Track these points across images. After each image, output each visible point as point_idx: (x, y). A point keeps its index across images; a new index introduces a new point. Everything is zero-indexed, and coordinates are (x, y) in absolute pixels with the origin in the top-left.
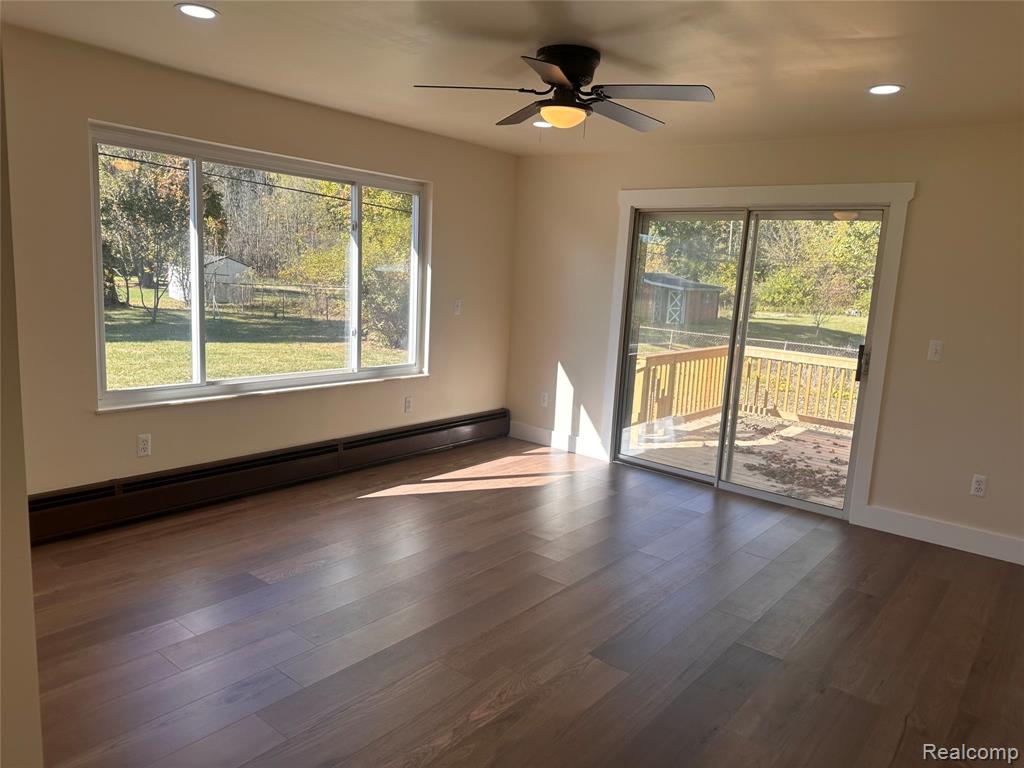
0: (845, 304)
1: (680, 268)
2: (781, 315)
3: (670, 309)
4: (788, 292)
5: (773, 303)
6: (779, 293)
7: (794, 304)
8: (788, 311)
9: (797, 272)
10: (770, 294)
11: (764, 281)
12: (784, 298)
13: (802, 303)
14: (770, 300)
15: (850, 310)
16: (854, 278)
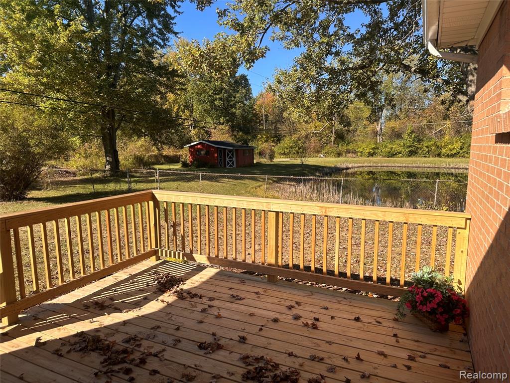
0: (318, 152)
1: (239, 138)
2: (288, 159)
3: (227, 159)
4: (291, 147)
5: (284, 154)
6: (287, 149)
7: (294, 153)
8: (292, 157)
9: (295, 137)
10: (283, 149)
11: (280, 143)
12: (289, 151)
13: (298, 153)
14: (283, 152)
15: (320, 155)
16: (321, 139)
